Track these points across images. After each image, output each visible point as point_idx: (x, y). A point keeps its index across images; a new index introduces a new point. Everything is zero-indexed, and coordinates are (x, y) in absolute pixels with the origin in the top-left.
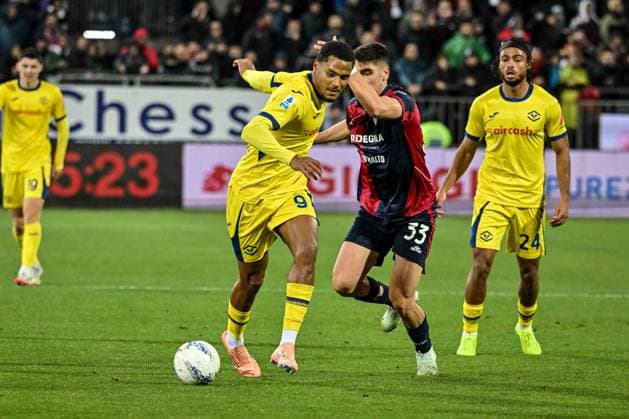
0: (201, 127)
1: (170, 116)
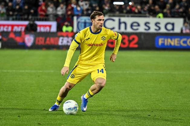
0: (147, 28)
1: (139, 25)
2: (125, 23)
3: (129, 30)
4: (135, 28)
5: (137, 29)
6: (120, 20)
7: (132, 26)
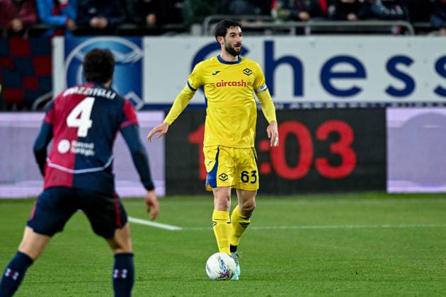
0: (400, 85)
1: (360, 72)
2: (296, 64)
3: (315, 94)
4: (339, 84)
5: (355, 91)
6: (269, 47)
7: (326, 75)
